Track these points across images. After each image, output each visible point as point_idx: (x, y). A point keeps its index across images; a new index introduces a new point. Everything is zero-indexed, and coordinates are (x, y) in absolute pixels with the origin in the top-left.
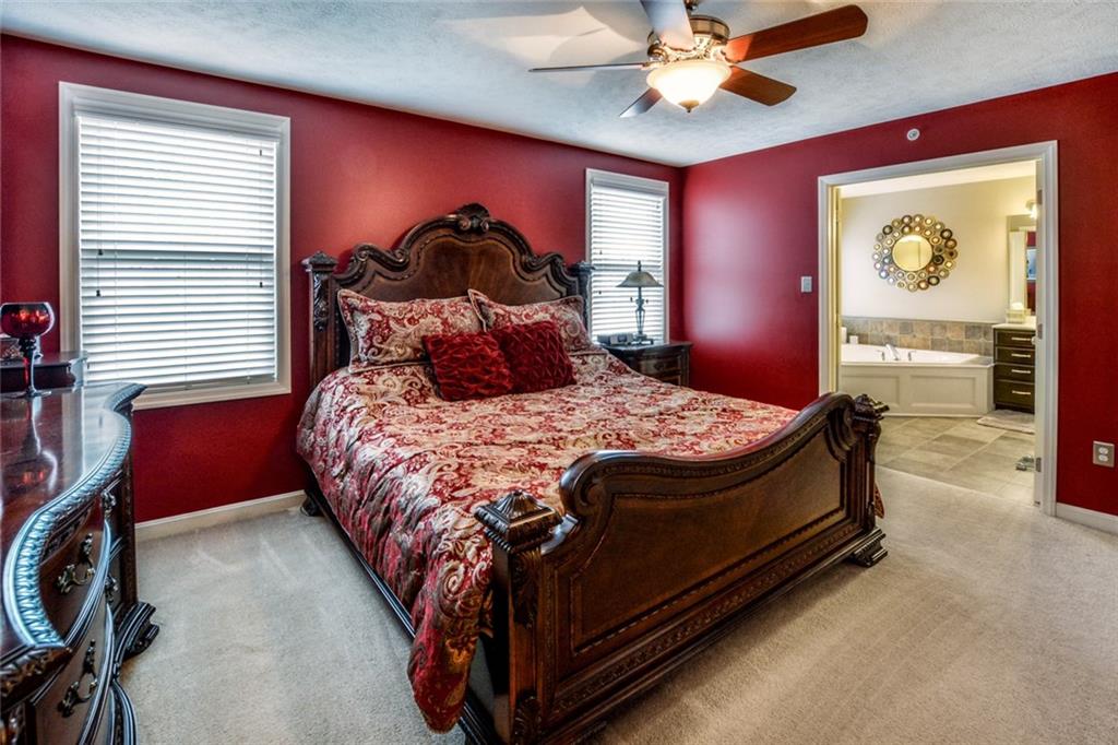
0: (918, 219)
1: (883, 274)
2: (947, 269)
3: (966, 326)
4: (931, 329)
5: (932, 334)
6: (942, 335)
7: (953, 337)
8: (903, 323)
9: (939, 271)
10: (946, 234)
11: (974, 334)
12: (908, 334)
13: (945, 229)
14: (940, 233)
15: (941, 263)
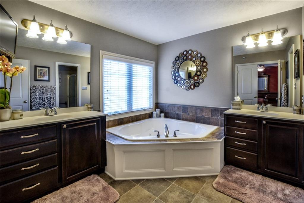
0: (190, 52)
1: (175, 82)
2: (203, 78)
3: (212, 109)
4: (196, 111)
5: (196, 113)
6: (200, 114)
7: (205, 115)
8: (184, 107)
9: (199, 79)
10: (202, 59)
11: (215, 114)
12: (186, 113)
13: (202, 56)
14: (199, 59)
15: (200, 75)
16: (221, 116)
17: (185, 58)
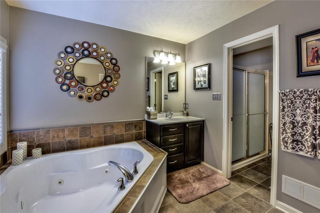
0: (95, 46)
1: (65, 87)
2: (114, 85)
3: (125, 124)
4: (104, 130)
5: (105, 132)
6: (111, 133)
7: (118, 133)
8: (83, 128)
9: (109, 87)
10: (114, 61)
11: (129, 128)
12: (87, 136)
13: (113, 57)
14: (110, 60)
15: (111, 82)
16: (136, 129)
17: (86, 53)
